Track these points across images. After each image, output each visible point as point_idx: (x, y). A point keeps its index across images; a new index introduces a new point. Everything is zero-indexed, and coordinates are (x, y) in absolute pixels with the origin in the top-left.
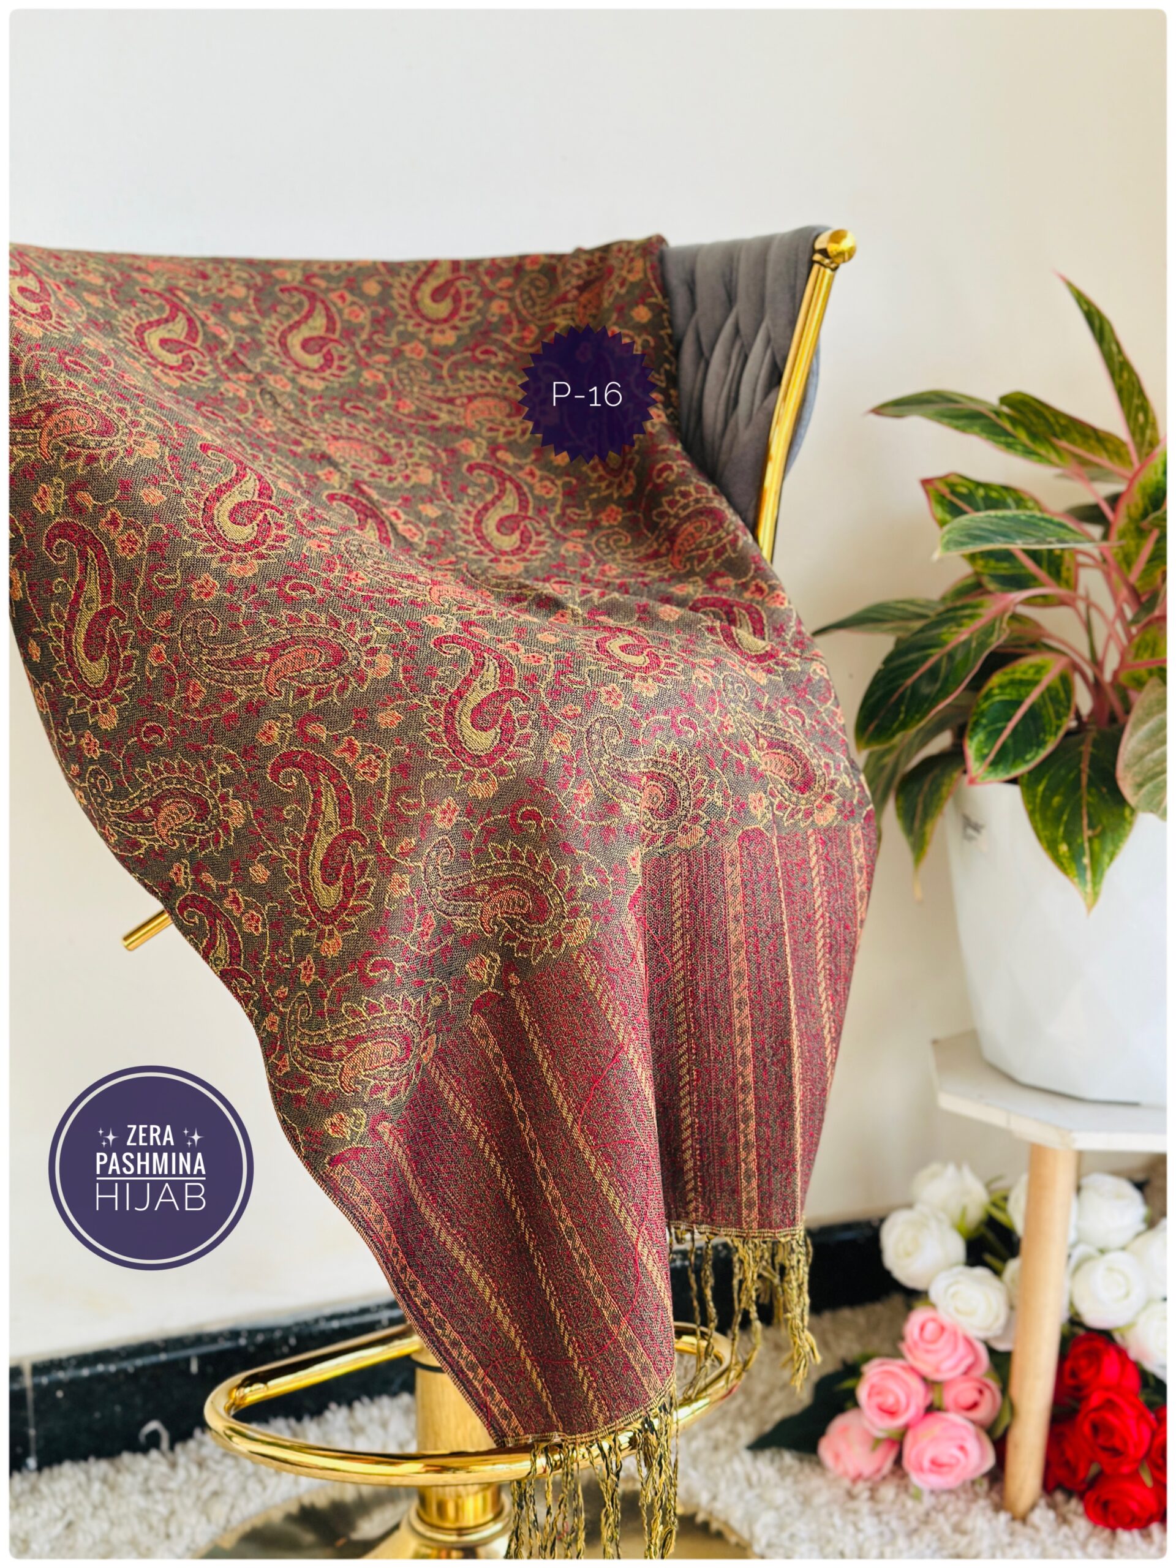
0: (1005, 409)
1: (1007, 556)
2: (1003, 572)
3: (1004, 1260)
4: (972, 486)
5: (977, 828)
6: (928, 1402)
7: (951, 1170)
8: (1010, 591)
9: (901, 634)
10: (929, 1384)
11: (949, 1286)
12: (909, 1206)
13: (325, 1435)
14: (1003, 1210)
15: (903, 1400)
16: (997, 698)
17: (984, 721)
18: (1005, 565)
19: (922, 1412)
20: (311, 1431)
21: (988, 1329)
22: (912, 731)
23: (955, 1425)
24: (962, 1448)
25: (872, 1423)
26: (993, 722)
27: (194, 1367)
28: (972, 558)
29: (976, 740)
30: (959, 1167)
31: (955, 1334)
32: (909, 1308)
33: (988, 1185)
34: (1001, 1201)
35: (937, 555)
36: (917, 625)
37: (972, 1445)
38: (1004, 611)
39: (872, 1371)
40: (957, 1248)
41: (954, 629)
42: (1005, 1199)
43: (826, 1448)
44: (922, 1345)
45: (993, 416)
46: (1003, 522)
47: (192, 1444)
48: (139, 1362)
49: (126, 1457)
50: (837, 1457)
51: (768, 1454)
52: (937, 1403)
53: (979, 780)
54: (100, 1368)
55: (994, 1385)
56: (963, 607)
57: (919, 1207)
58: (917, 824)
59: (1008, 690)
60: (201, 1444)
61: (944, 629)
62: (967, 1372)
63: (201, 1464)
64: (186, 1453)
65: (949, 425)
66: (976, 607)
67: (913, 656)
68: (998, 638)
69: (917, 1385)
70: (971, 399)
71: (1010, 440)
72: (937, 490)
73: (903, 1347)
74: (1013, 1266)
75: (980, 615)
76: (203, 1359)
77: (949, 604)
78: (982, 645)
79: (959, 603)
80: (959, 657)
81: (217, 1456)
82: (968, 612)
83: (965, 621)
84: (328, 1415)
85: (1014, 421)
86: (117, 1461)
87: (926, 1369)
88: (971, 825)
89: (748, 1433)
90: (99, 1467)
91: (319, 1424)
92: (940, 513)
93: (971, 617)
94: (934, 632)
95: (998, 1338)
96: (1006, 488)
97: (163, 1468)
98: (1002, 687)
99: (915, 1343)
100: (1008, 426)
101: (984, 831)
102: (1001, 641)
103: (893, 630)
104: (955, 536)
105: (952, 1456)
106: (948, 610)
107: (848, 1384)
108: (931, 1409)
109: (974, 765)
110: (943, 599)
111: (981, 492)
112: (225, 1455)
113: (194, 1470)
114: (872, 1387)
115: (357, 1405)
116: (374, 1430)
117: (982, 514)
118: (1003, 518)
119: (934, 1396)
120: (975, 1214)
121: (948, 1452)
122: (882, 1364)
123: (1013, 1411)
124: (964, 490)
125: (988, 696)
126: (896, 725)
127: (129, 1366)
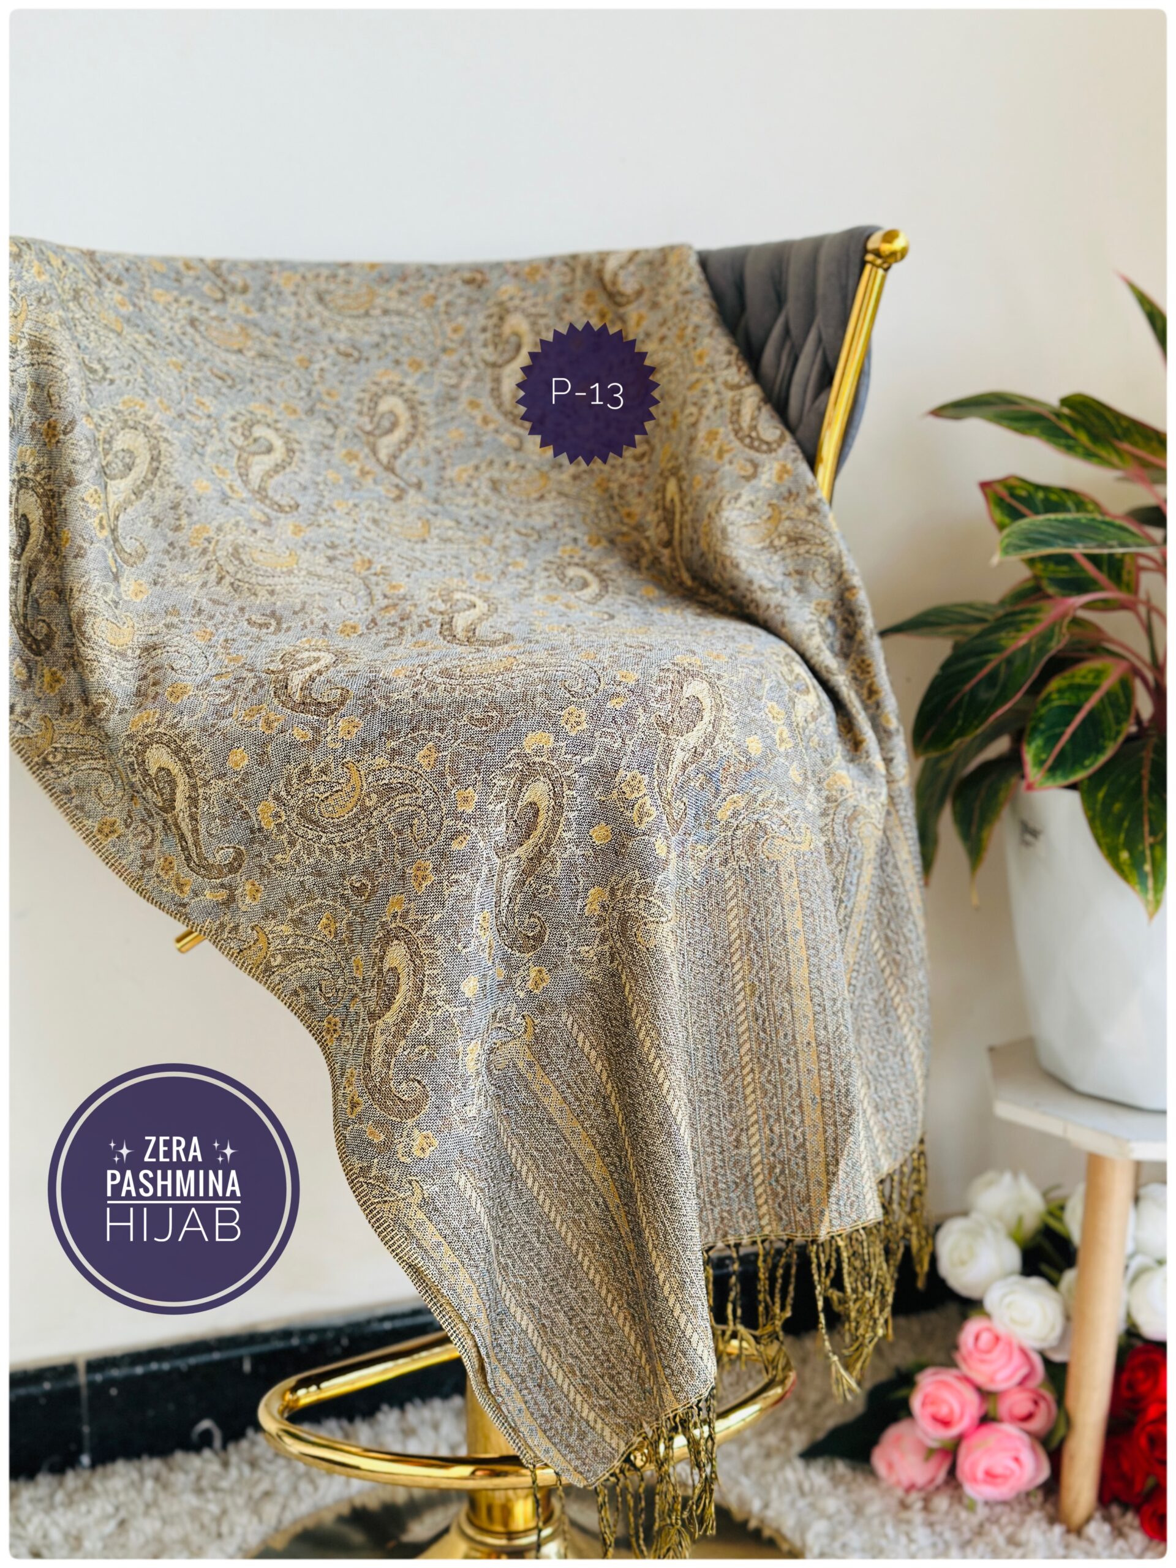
0: (1066, 411)
1: (1068, 559)
2: (1062, 576)
3: (1061, 1270)
4: (1031, 489)
5: (1035, 833)
6: (982, 1412)
7: (1007, 1178)
8: (1069, 595)
9: (959, 638)
10: (984, 1394)
11: (1005, 1295)
12: (965, 1213)
13: (377, 1436)
14: (1060, 1219)
15: (957, 1408)
16: (1056, 703)
17: (1042, 726)
18: (1065, 568)
19: (976, 1422)
20: (363, 1431)
21: (1044, 1340)
22: (968, 739)
23: (1009, 1436)
24: (1017, 1460)
25: (926, 1434)
26: (1052, 726)
27: (247, 1367)
28: (1031, 562)
29: (1034, 746)
30: (1016, 1175)
31: (1010, 1344)
32: (964, 1317)
33: (1045, 1195)
34: (1057, 1210)
35: (996, 559)
36: (976, 629)
37: (1027, 1457)
38: (1063, 616)
39: (927, 1381)
40: (1012, 1257)
41: (1012, 634)
42: (1062, 1208)
43: (879, 1459)
44: (977, 1355)
45: (1053, 418)
46: (1064, 526)
47: (244, 1444)
48: (193, 1361)
49: (179, 1456)
50: (890, 1466)
51: (820, 1463)
52: (992, 1413)
53: (1036, 785)
54: (154, 1366)
55: (1049, 1395)
56: (1022, 612)
57: (974, 1216)
58: (974, 830)
59: (1067, 695)
60: (253, 1443)
61: (1003, 634)
62: (1022, 1383)
63: (253, 1464)
64: (237, 1453)
65: (1009, 427)
66: (1035, 611)
67: (971, 662)
68: (1059, 642)
69: (972, 1397)
70: (1032, 401)
71: (1071, 442)
72: (995, 492)
73: (958, 1357)
74: (1069, 1277)
75: (1038, 620)
76: (257, 1359)
77: (1009, 609)
78: (1042, 650)
79: (1017, 608)
80: (1018, 662)
81: (269, 1455)
82: (1027, 616)
83: (1024, 626)
84: (380, 1416)
85: (1075, 423)
86: (170, 1460)
87: (980, 1379)
88: (1029, 832)
89: (800, 1440)
90: (153, 1465)
91: (371, 1426)
92: (999, 516)
93: (1030, 622)
94: (992, 637)
95: (1054, 1349)
96: (1067, 491)
97: (215, 1467)
98: (1060, 691)
99: (970, 1353)
100: (1067, 427)
101: (1042, 838)
102: (1061, 646)
103: (951, 633)
104: (1015, 541)
105: (1007, 1468)
106: (1007, 615)
107: (901, 1393)
108: (986, 1420)
109: (1032, 772)
110: (1002, 603)
111: (1041, 495)
112: (277, 1455)
113: (246, 1470)
114: (926, 1397)
115: (409, 1408)
116: (427, 1434)
117: (1042, 518)
118: (1064, 521)
119: (989, 1406)
120: (1031, 1223)
121: (1002, 1462)
122: (935, 1374)
123: (1069, 1422)
124: (1023, 493)
125: (1047, 700)
126: (954, 731)
127: (182, 1364)
